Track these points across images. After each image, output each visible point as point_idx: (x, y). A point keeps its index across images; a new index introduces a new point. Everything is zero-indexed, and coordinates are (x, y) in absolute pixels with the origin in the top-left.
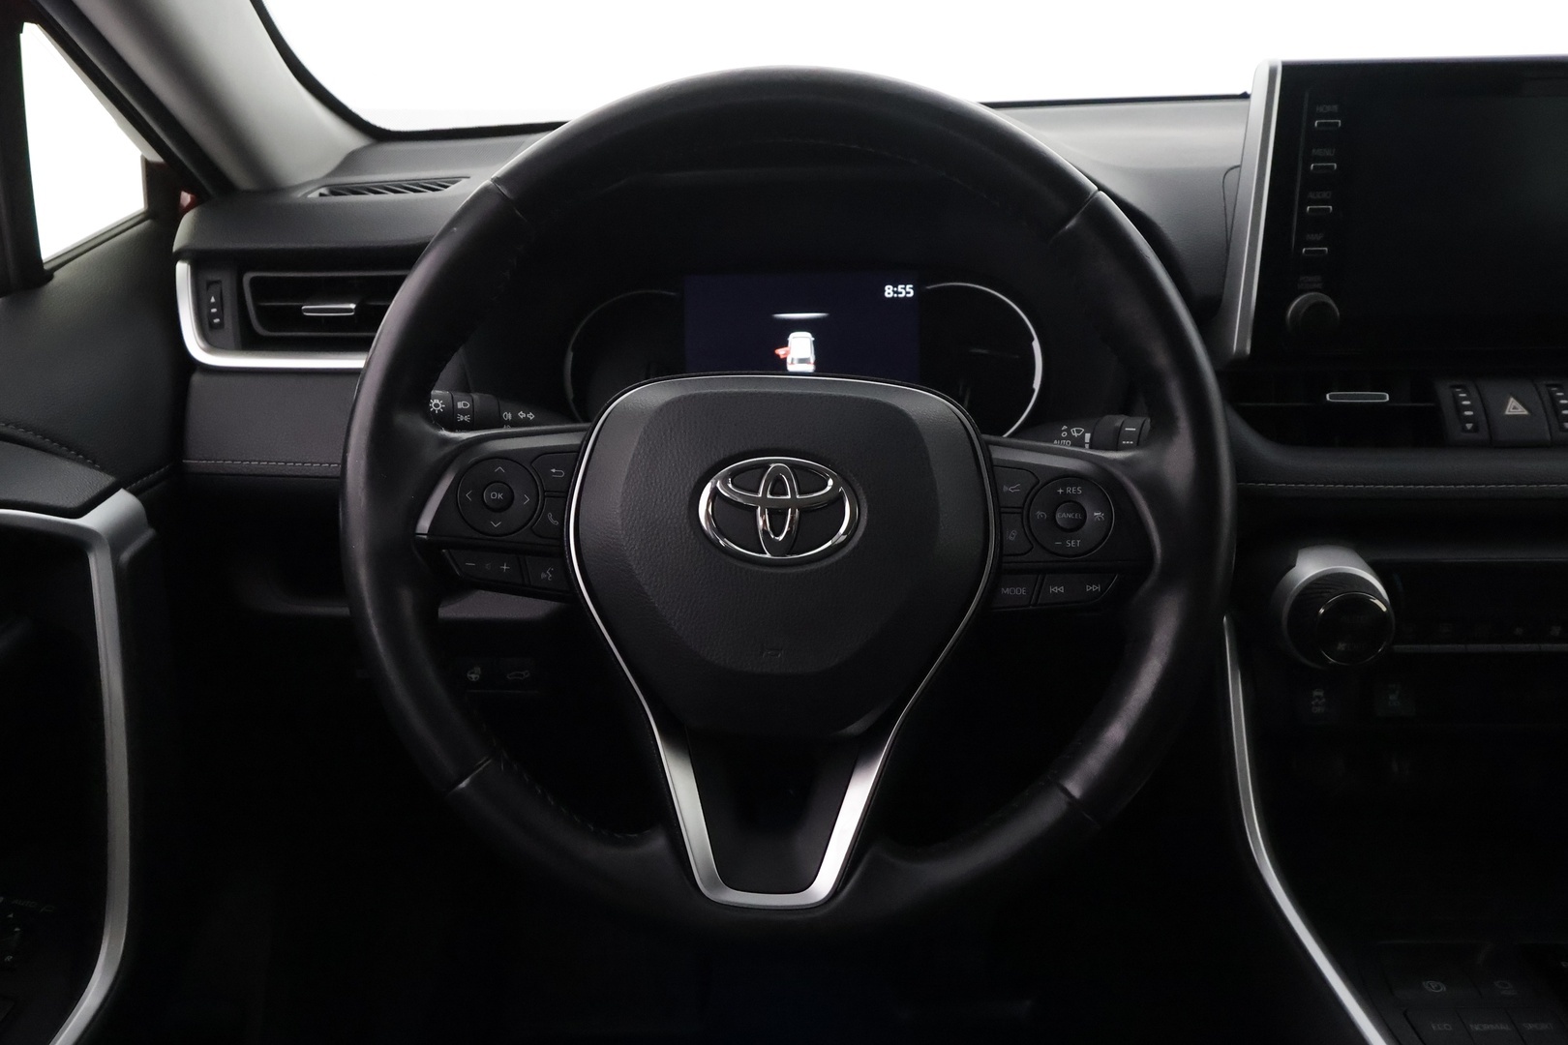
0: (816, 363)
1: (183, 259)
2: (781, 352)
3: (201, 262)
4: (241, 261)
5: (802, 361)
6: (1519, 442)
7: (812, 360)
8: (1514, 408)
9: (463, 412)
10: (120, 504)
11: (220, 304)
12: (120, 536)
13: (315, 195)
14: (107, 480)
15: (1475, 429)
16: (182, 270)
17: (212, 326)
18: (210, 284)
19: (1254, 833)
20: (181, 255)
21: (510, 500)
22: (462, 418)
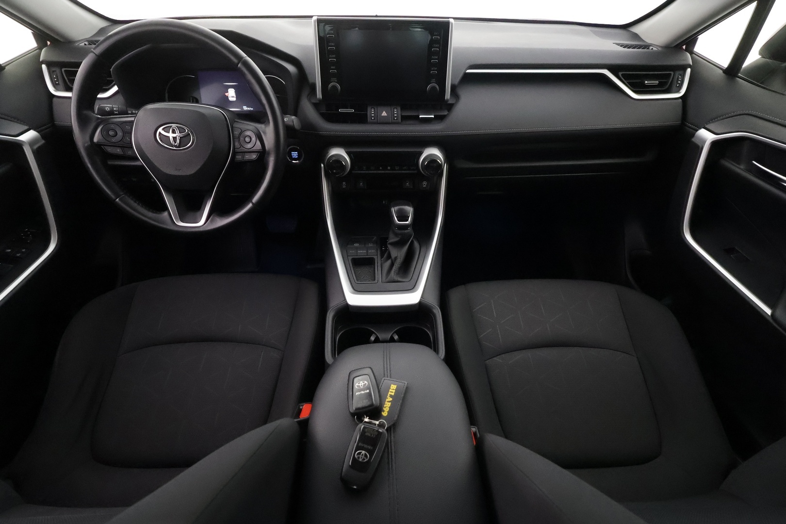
0: (236, 98)
1: (44, 64)
2: (226, 94)
3: (50, 65)
4: (62, 65)
5: (233, 97)
6: (385, 122)
7: (235, 96)
8: (384, 114)
9: (116, 111)
10: (31, 135)
11: (57, 77)
12: (32, 143)
13: (83, 44)
14: (26, 127)
15: (374, 119)
16: (44, 67)
17: (56, 84)
18: (53, 71)
19: (327, 213)
20: (42, 62)
21: (116, 134)
22: (116, 112)
